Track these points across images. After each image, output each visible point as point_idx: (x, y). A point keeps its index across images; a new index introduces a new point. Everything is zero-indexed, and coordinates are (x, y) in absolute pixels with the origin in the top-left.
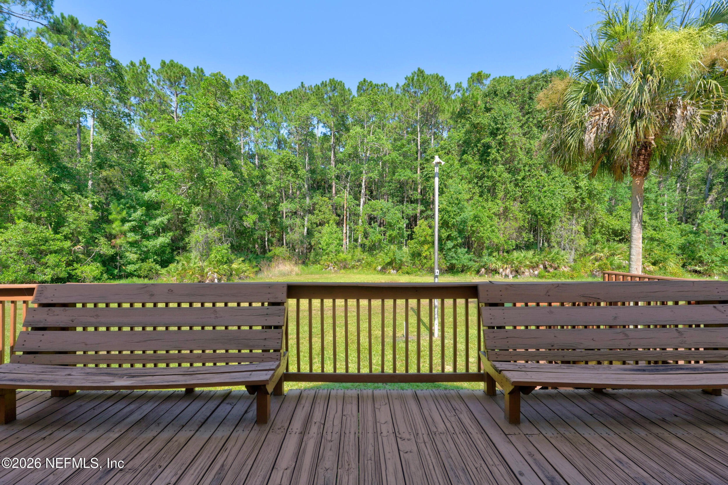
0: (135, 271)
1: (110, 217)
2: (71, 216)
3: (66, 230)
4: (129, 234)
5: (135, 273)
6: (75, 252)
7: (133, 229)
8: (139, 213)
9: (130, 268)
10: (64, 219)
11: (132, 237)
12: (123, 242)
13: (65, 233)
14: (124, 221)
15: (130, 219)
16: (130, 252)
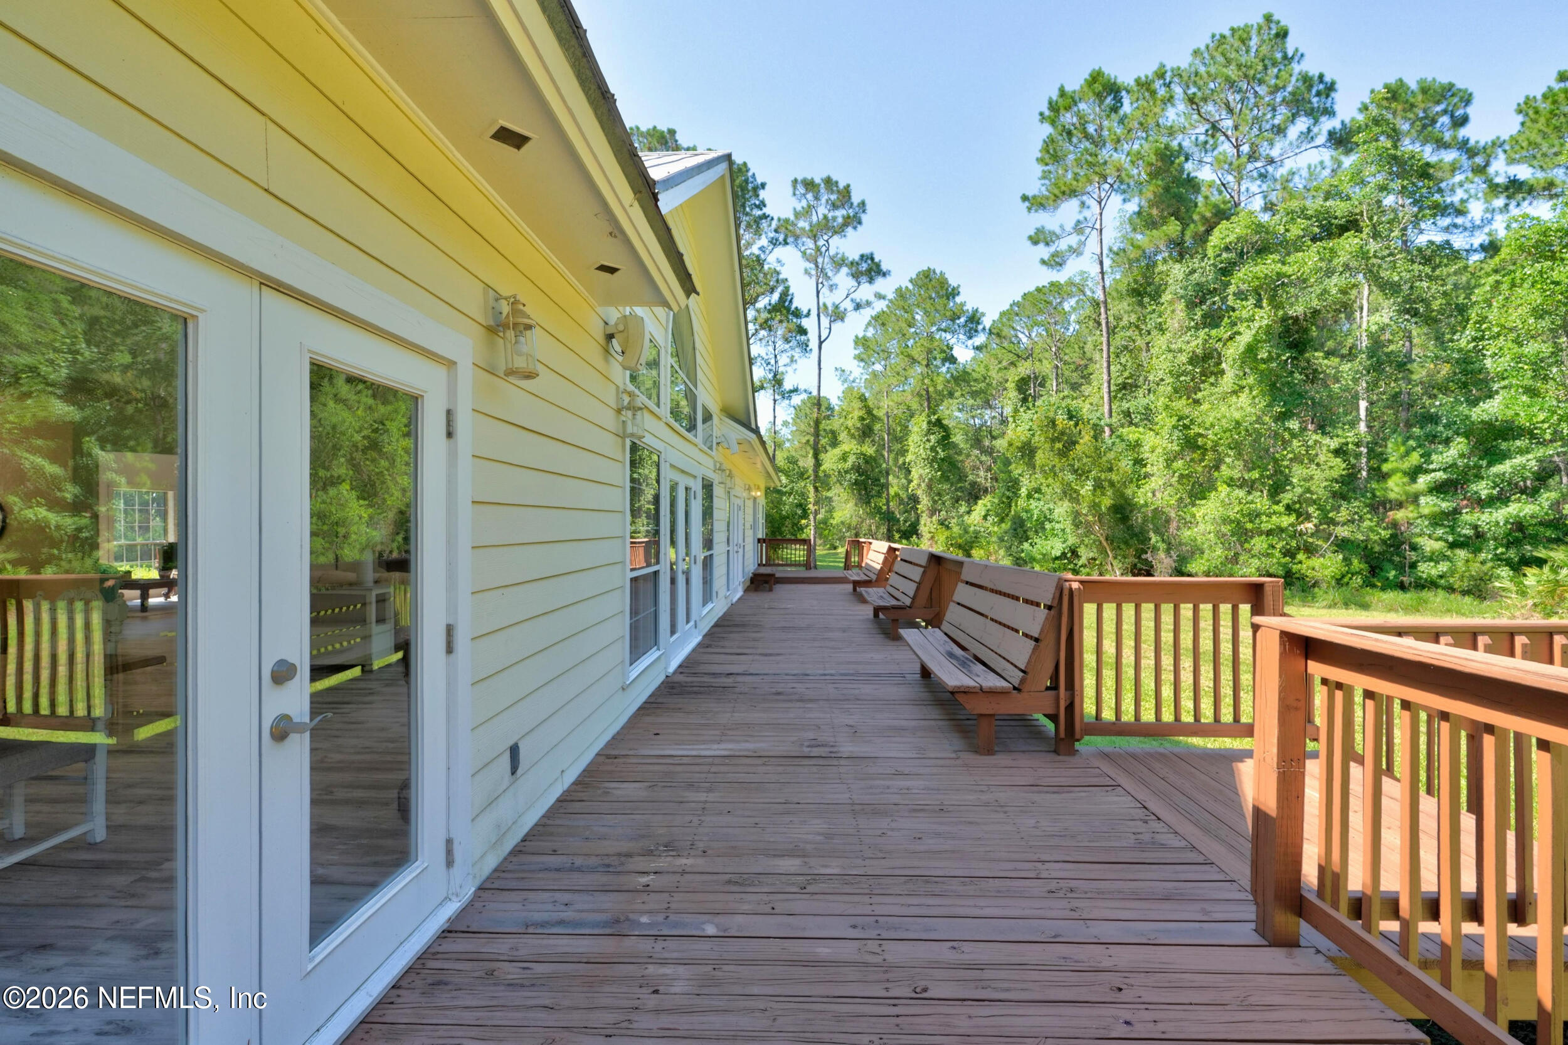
0: (1441, 577)
1: (1386, 467)
2: (1298, 473)
3: (1287, 497)
4: (1422, 500)
5: (1443, 581)
6: (1301, 534)
7: (1439, 489)
8: (1455, 451)
9: (1426, 569)
10: (1287, 480)
11: (1429, 504)
12: (1411, 515)
13: (1285, 502)
14: (1413, 474)
15: (1431, 467)
16: (1430, 537)
